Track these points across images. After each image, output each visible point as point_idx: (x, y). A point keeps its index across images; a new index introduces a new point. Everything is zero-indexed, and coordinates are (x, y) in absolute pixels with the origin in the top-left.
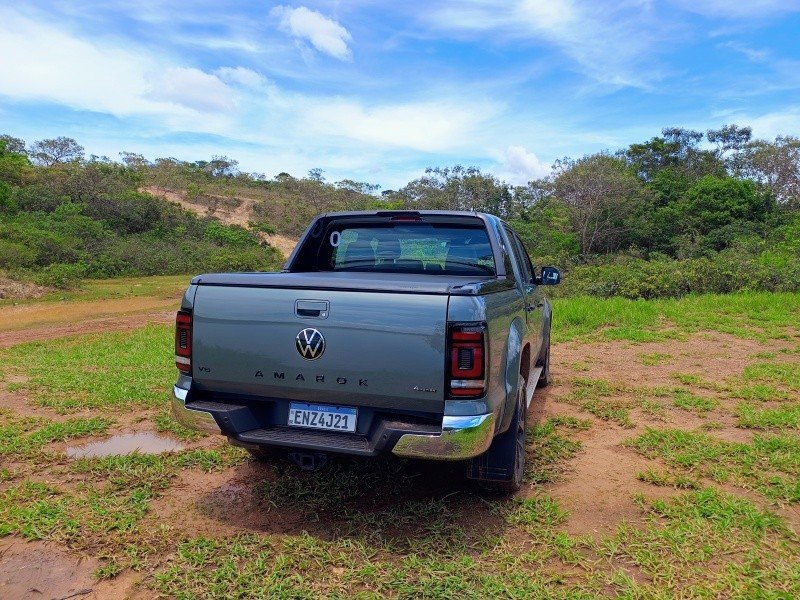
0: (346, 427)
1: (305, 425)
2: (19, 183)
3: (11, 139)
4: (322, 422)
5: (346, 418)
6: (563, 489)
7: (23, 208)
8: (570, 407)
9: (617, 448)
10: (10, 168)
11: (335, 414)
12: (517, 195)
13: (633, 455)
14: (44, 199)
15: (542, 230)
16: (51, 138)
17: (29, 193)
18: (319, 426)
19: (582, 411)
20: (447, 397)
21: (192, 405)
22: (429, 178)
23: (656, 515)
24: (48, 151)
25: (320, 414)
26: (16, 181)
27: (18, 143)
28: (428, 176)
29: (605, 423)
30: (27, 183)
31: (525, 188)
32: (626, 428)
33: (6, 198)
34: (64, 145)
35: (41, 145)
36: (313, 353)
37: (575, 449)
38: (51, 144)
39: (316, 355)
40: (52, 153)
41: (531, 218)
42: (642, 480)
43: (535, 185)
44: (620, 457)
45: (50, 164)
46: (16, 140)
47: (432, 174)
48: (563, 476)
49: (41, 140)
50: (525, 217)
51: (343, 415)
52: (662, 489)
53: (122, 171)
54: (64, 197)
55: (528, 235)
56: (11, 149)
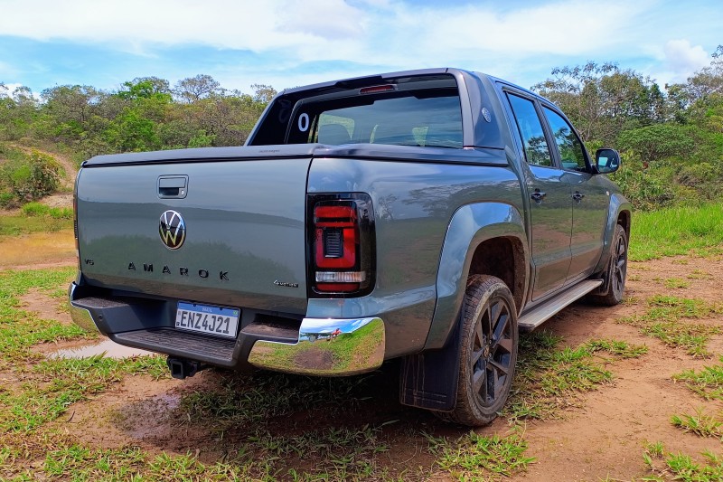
0: (226, 332)
1: (190, 328)
2: (163, 121)
3: (158, 80)
4: (205, 325)
5: (228, 320)
6: (555, 429)
7: (167, 143)
8: (631, 329)
9: (666, 383)
10: (155, 107)
11: (218, 316)
12: (671, 93)
13: (685, 393)
14: (183, 133)
15: (701, 133)
16: (191, 77)
17: (171, 129)
18: (202, 329)
19: (645, 335)
20: (311, 294)
21: (79, 302)
22: (556, 80)
23: (668, 475)
24: (189, 89)
25: (204, 315)
26: (161, 118)
27: (162, 84)
28: (554, 79)
29: (670, 351)
30: (171, 120)
31: (684, 86)
32: (697, 358)
33: (152, 134)
34: (203, 82)
35: (183, 84)
36: (174, 241)
37: (600, 380)
38: (191, 82)
39: (177, 242)
40: (194, 90)
41: (689, 120)
42: (678, 425)
43: (696, 81)
44: (664, 394)
45: (191, 101)
46: (162, 81)
47: (560, 75)
48: (561, 413)
49: (183, 79)
50: (681, 120)
51: (225, 318)
52: (703, 440)
53: (249, 101)
54: (201, 131)
55: (682, 139)
56: (158, 89)
